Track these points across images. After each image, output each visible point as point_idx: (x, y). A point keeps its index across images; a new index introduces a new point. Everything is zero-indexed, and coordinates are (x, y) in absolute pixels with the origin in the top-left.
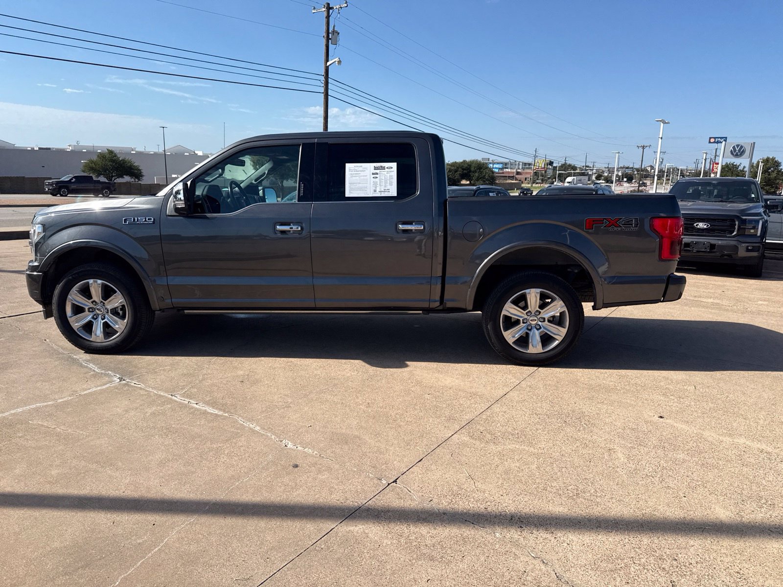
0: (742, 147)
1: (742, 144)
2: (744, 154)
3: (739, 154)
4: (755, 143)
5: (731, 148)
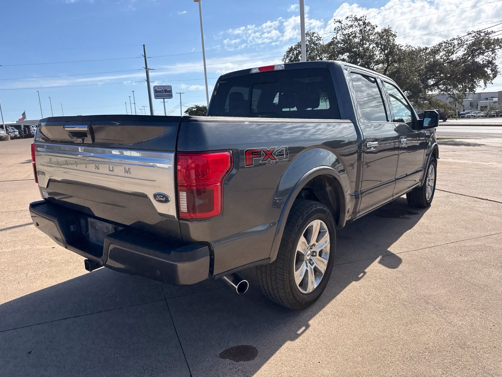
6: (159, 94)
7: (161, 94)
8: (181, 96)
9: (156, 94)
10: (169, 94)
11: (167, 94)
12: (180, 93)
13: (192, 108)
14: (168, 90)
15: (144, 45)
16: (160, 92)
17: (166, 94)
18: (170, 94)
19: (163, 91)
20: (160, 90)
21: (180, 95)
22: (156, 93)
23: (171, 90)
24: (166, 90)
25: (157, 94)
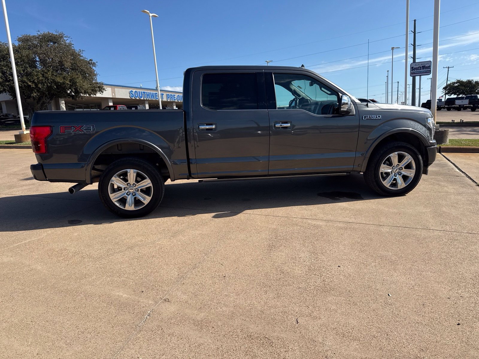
6: (416, 71)
7: (418, 71)
8: (448, 71)
9: (411, 72)
10: (427, 70)
11: (425, 70)
12: (449, 67)
13: (454, 83)
14: (427, 66)
15: (415, 21)
16: (417, 69)
17: (423, 70)
18: (429, 69)
19: (420, 67)
20: (417, 67)
21: (448, 69)
22: (412, 70)
23: (430, 66)
24: (424, 66)
25: (414, 71)
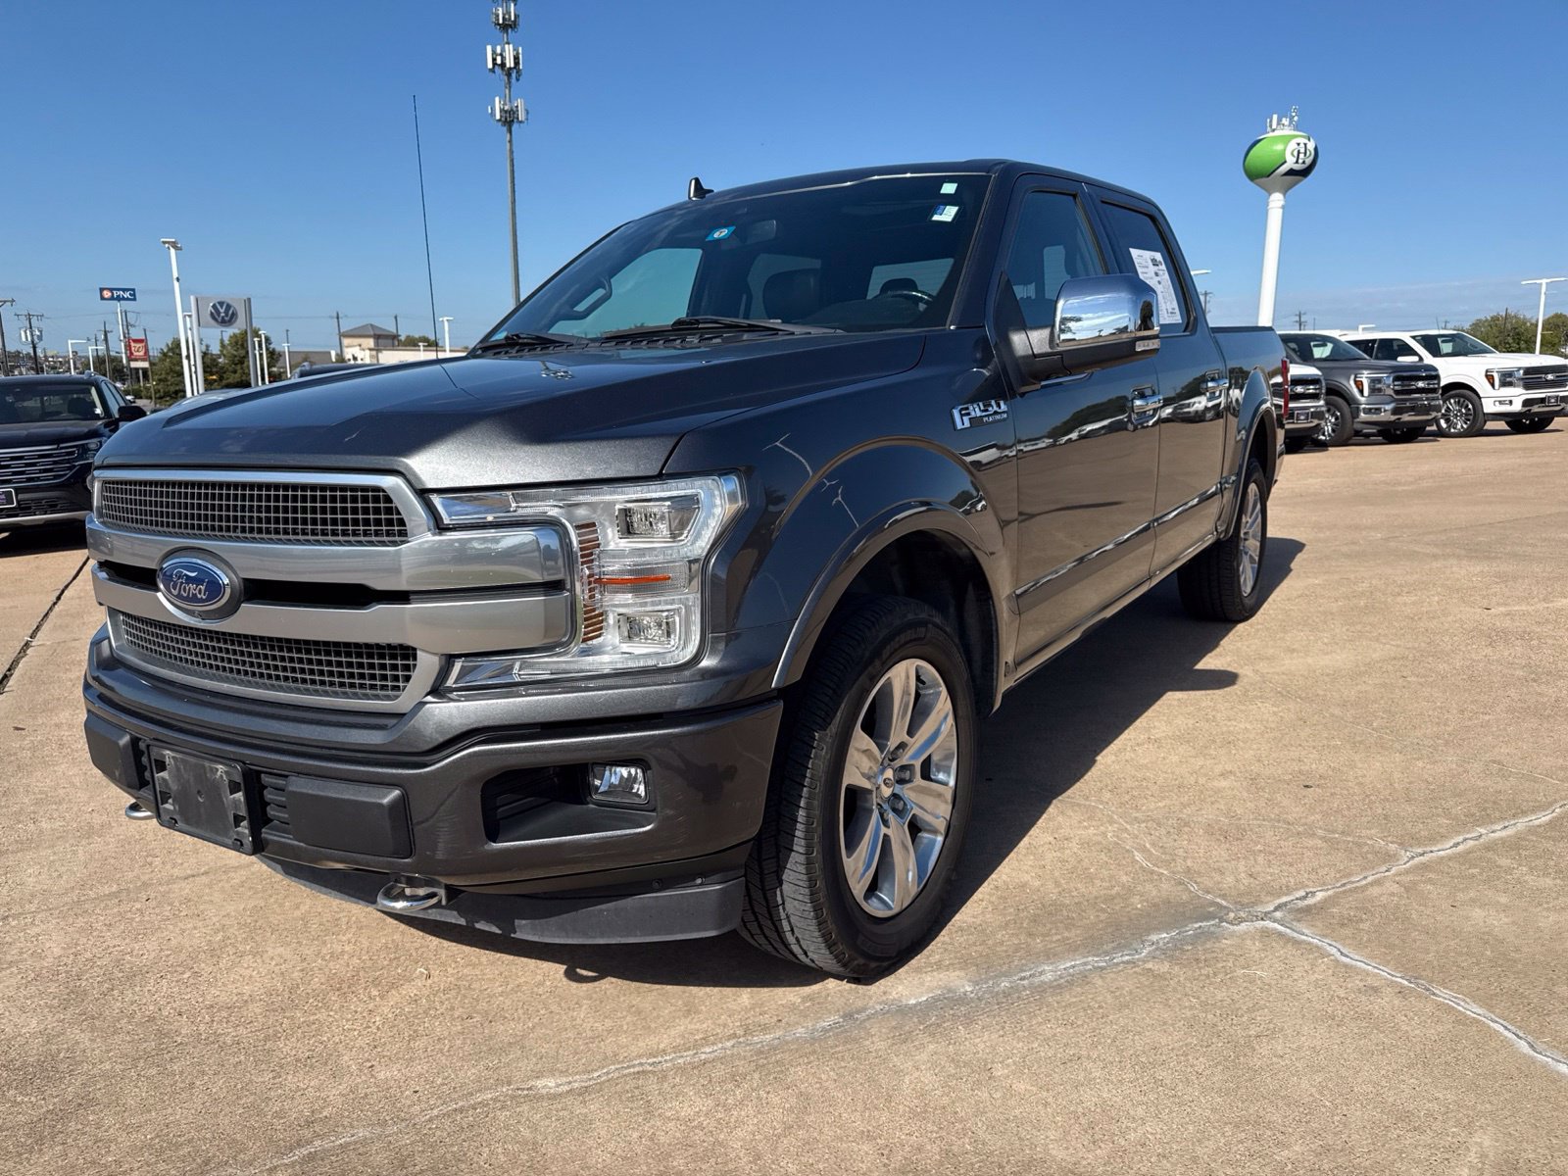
0: (229, 307)
1: (230, 302)
2: (237, 318)
3: (226, 319)
4: (249, 299)
5: (210, 308)
